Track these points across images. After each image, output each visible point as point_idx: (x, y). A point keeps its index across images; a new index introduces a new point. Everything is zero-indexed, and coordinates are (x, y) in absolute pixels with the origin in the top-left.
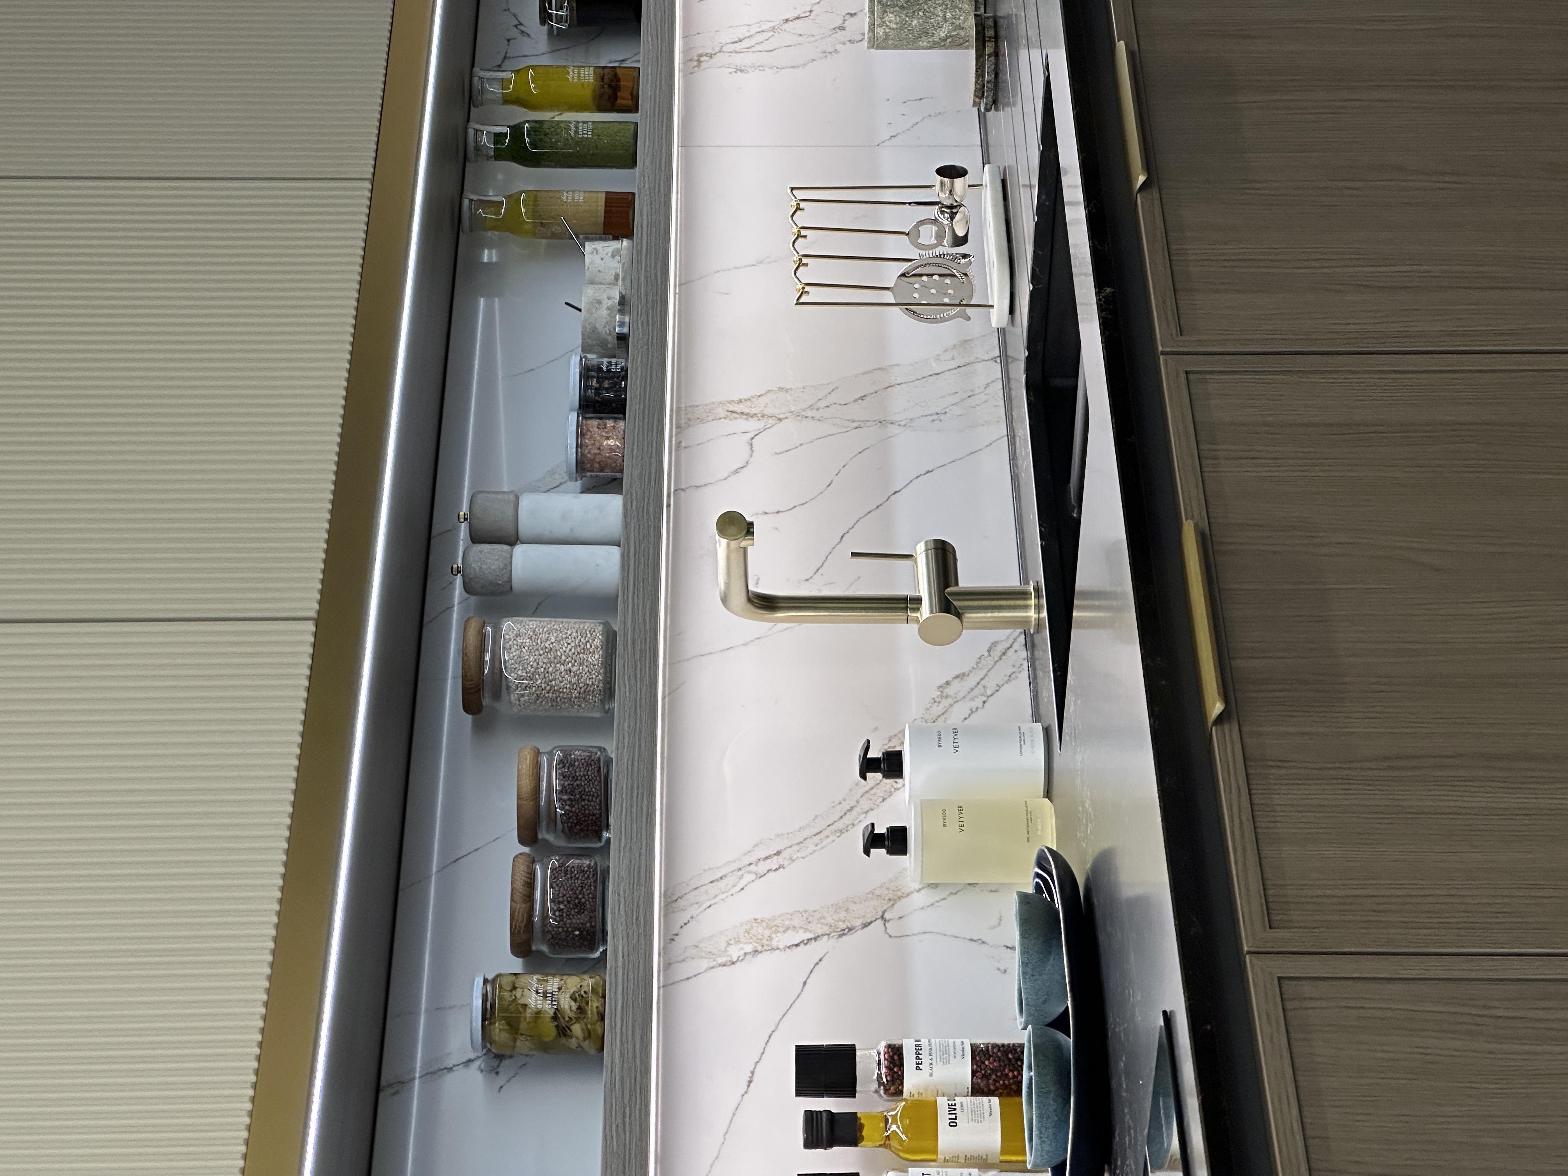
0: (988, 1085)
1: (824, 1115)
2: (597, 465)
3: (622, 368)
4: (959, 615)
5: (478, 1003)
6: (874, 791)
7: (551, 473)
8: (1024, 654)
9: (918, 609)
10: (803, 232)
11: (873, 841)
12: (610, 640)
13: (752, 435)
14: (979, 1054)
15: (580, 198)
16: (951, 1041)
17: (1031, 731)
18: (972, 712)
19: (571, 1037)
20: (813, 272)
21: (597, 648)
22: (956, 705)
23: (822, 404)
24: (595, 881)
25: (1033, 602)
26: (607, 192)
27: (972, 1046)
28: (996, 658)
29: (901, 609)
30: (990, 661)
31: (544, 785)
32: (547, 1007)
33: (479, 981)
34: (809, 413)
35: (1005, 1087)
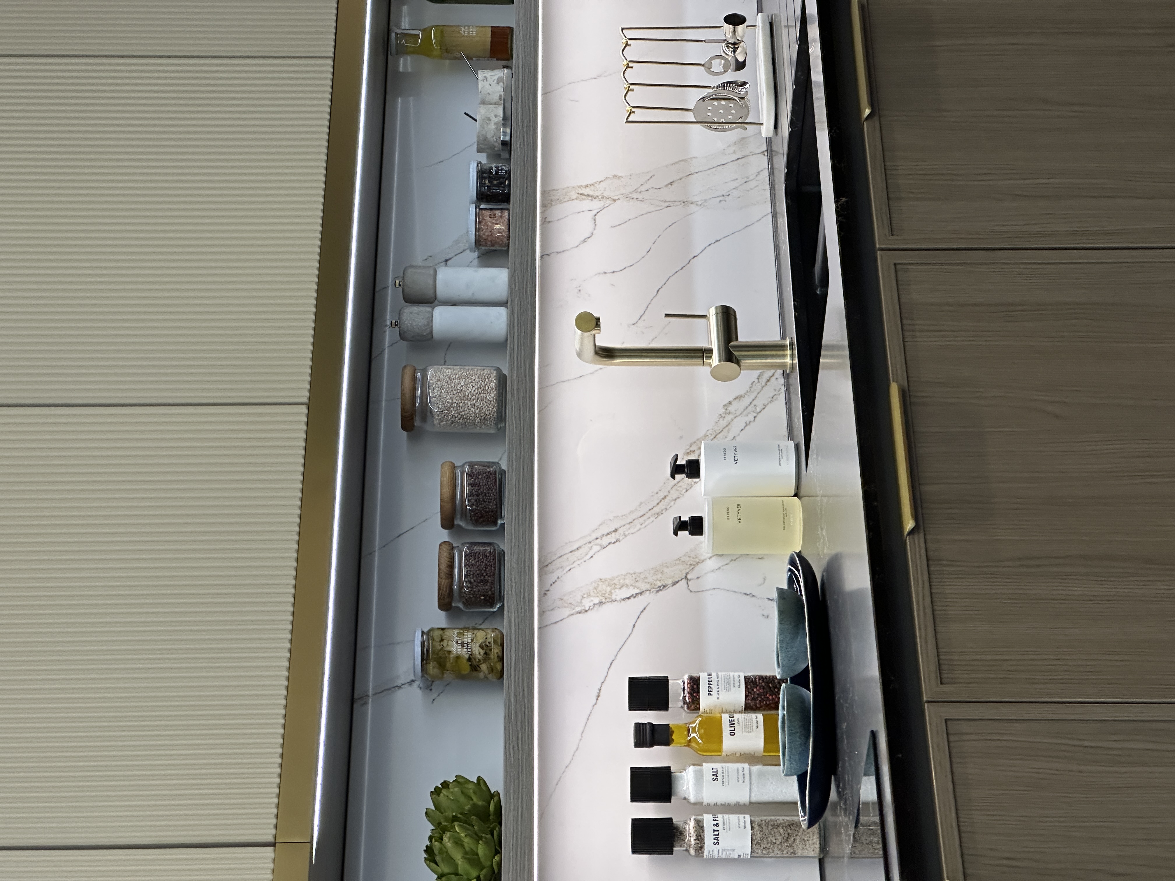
0: (755, 705)
1: (648, 727)
2: (489, 243)
3: (506, 171)
4: (738, 362)
5: (418, 649)
6: (679, 485)
7: (457, 242)
8: (782, 381)
9: (710, 357)
10: (630, 64)
11: (681, 526)
12: (502, 380)
13: (595, 212)
14: (750, 683)
15: (473, 31)
16: (732, 674)
17: (787, 447)
18: (747, 425)
19: (480, 671)
20: (638, 97)
21: (492, 389)
22: (735, 420)
23: (643, 188)
24: (495, 564)
25: (789, 352)
26: (492, 27)
27: (746, 678)
28: (763, 384)
29: (698, 357)
30: (758, 386)
31: (459, 489)
32: (464, 653)
33: (419, 634)
34: (635, 196)
35: (767, 705)
